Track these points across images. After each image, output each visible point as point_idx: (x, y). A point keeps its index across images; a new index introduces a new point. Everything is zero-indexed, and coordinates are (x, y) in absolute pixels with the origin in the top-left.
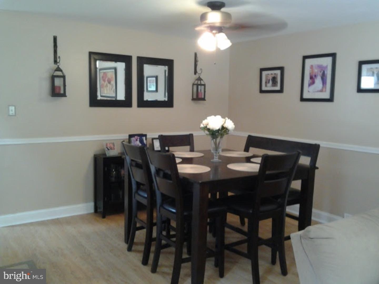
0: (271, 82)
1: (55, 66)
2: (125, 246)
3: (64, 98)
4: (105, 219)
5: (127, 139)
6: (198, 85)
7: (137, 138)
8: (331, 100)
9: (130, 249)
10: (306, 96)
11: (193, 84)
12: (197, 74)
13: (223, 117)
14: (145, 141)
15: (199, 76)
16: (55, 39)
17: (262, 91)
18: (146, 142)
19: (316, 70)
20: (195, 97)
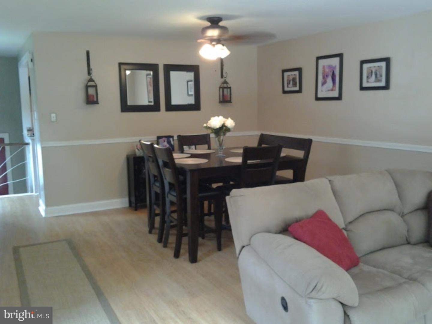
0: (291, 83)
1: (88, 77)
2: (147, 229)
3: (97, 105)
4: (136, 212)
5: (155, 141)
6: (223, 88)
7: (165, 140)
8: (339, 98)
9: (150, 232)
10: (320, 96)
11: (220, 88)
12: (223, 77)
13: (225, 117)
14: (172, 142)
15: (225, 80)
16: (88, 53)
17: (285, 92)
18: (174, 143)
19: (327, 70)
20: (221, 100)
